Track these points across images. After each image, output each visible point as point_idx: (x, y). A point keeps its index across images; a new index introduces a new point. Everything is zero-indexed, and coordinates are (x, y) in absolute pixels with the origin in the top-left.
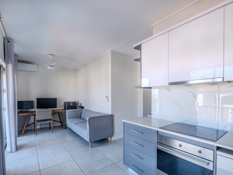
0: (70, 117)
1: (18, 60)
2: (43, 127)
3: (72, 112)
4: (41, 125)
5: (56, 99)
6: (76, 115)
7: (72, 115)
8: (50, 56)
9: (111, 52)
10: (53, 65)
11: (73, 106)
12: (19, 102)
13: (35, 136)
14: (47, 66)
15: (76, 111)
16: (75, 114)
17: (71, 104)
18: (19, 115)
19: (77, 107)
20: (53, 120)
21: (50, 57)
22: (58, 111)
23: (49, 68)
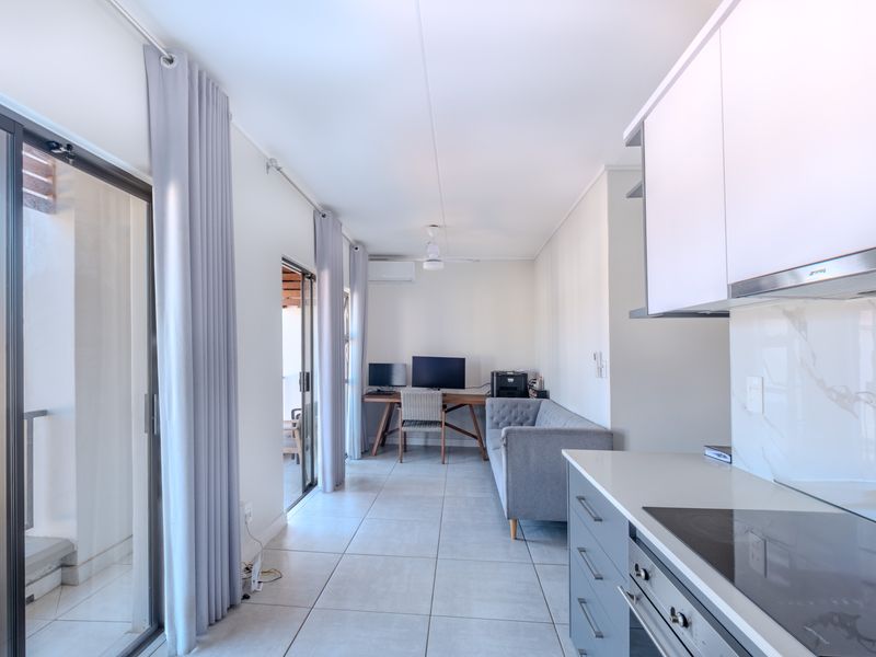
0: (498, 424)
1: (370, 255)
2: (431, 442)
3: (504, 406)
4: (427, 435)
5: (462, 361)
6: (516, 418)
7: (504, 418)
8: (431, 232)
9: (605, 175)
10: (436, 257)
11: (514, 386)
12: (373, 367)
13: (399, 464)
14: (422, 262)
15: (516, 406)
16: (513, 414)
17: (511, 380)
18: (367, 400)
19: (531, 392)
20: (446, 424)
21: (431, 234)
22: (468, 401)
23: (426, 266)
